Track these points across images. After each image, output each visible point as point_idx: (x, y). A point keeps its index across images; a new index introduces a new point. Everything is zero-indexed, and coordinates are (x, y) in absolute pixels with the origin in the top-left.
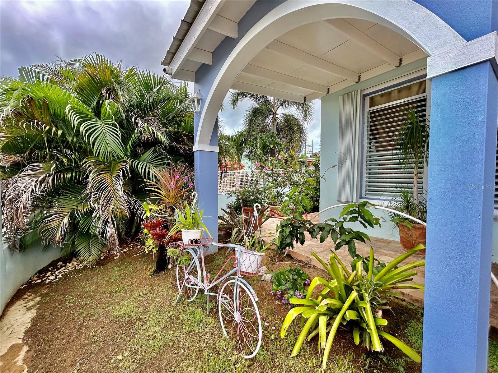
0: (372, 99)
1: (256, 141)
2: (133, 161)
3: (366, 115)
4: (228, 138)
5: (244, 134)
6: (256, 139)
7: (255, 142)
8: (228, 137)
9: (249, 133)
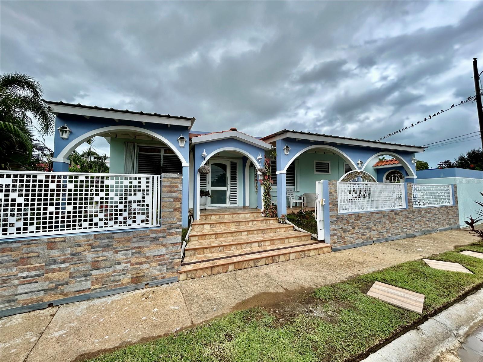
0: (140, 148)
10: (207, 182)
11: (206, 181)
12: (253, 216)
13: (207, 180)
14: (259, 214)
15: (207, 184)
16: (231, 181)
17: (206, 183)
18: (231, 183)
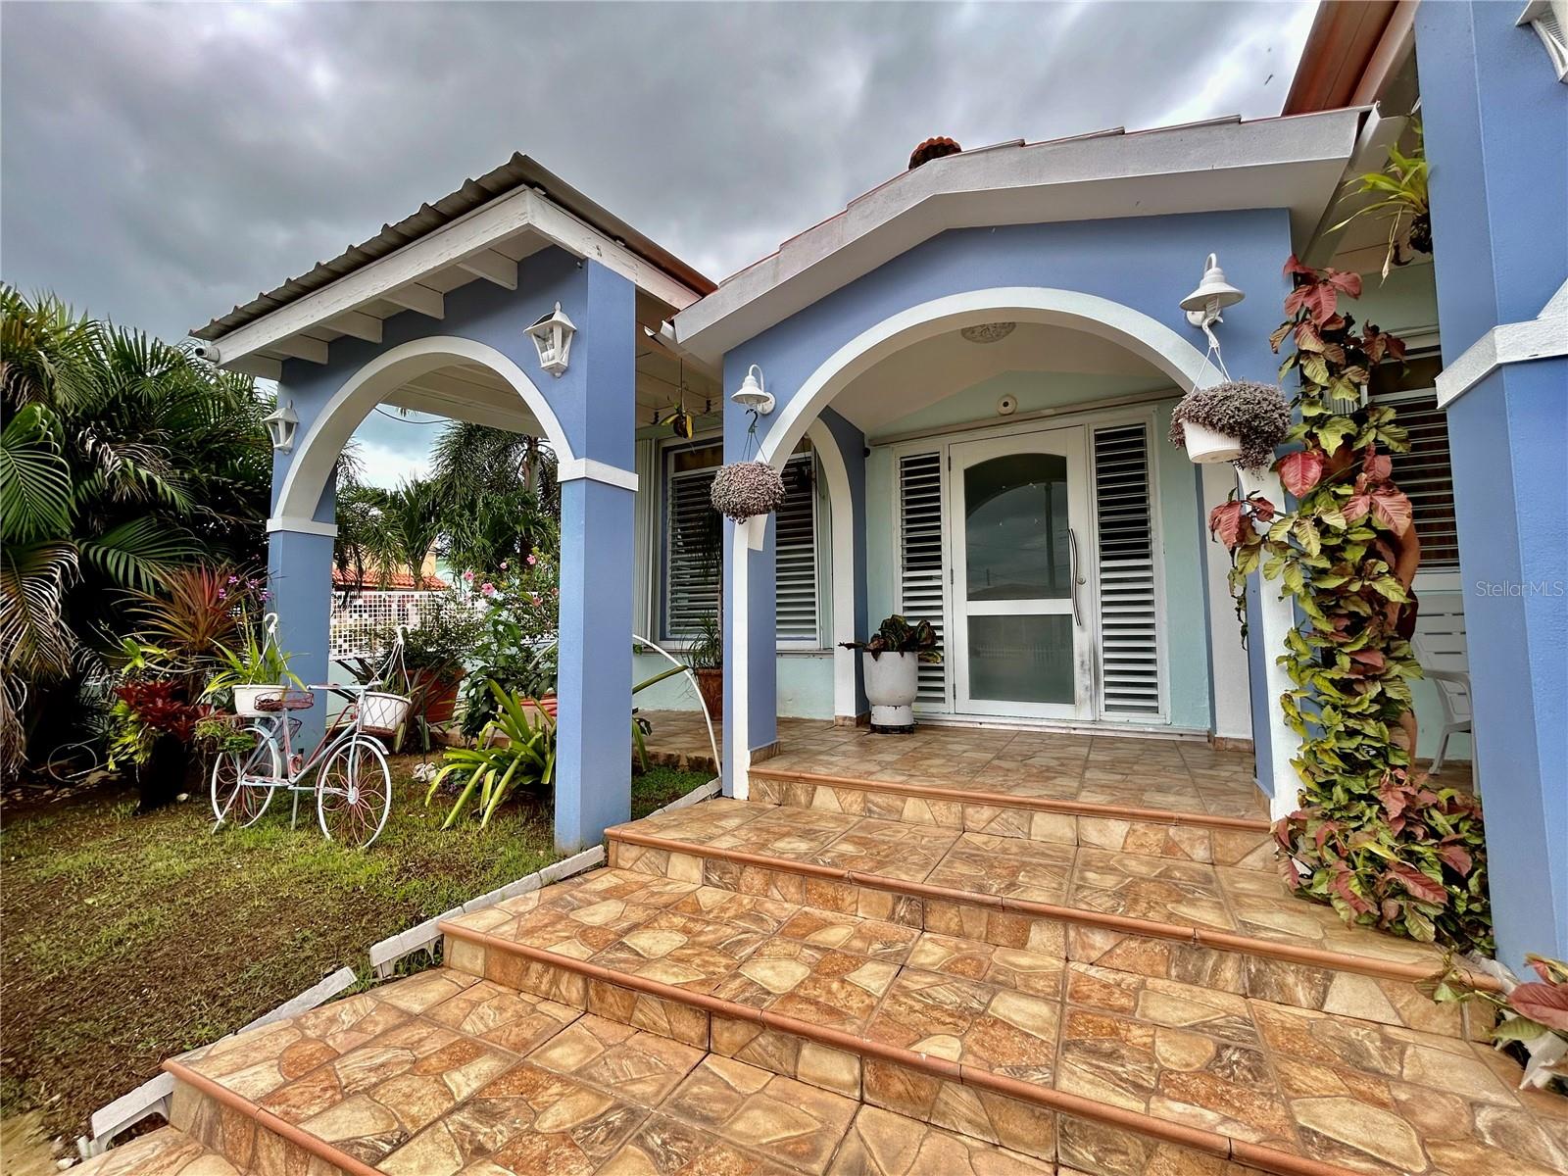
0: (678, 457)
1: (472, 512)
2: (88, 548)
3: (670, 485)
4: (380, 498)
5: (433, 489)
6: (472, 506)
7: (467, 513)
8: (379, 495)
9: (450, 487)
10: (945, 572)
11: (939, 567)
12: (1169, 848)
13: (945, 561)
14: (1237, 842)
15: (945, 582)
16: (1103, 558)
17: (940, 578)
18: (1104, 570)
